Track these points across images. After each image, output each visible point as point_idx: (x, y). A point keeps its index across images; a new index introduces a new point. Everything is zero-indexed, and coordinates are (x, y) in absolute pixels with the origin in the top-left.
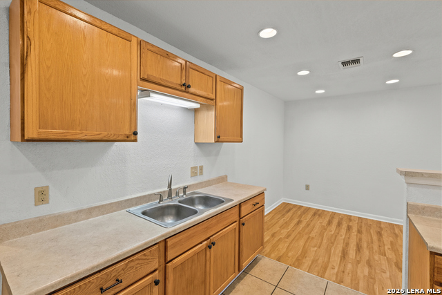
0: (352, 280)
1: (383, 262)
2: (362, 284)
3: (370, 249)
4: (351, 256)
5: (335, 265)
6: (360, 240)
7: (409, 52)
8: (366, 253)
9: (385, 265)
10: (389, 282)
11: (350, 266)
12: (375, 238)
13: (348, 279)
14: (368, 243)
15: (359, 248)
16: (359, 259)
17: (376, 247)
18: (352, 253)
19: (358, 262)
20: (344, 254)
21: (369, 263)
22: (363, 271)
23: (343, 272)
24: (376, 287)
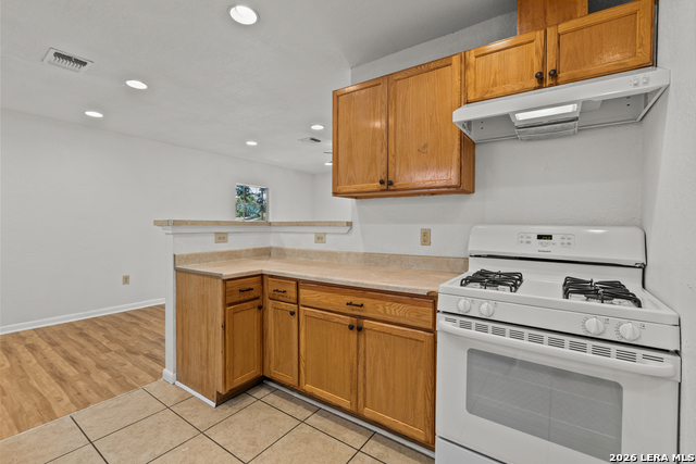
0: (98, 393)
1: (115, 357)
2: (112, 389)
3: (88, 354)
4: (71, 374)
5: (58, 395)
6: (64, 352)
7: (144, 87)
8: (87, 360)
9: (120, 359)
10: (136, 369)
11: (81, 384)
12: (82, 341)
13: (93, 396)
14: (77, 350)
15: (73, 361)
16: (83, 370)
17: (93, 350)
18: (70, 371)
19: (88, 373)
20: (60, 378)
21: (100, 367)
22: (102, 378)
23: (79, 394)
24: (129, 380)
